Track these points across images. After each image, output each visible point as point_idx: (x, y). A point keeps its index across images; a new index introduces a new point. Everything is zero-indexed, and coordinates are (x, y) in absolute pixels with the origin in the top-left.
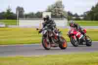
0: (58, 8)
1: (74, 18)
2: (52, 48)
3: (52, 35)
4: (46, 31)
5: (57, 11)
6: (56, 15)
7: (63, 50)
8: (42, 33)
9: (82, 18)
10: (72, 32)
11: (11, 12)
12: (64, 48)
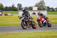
0: (42, 4)
1: (51, 10)
2: (27, 28)
3: (27, 20)
4: (24, 18)
5: (41, 6)
6: (40, 8)
7: (34, 29)
8: (21, 19)
9: (55, 10)
10: (39, 19)
11: (14, 6)
12: (35, 28)
